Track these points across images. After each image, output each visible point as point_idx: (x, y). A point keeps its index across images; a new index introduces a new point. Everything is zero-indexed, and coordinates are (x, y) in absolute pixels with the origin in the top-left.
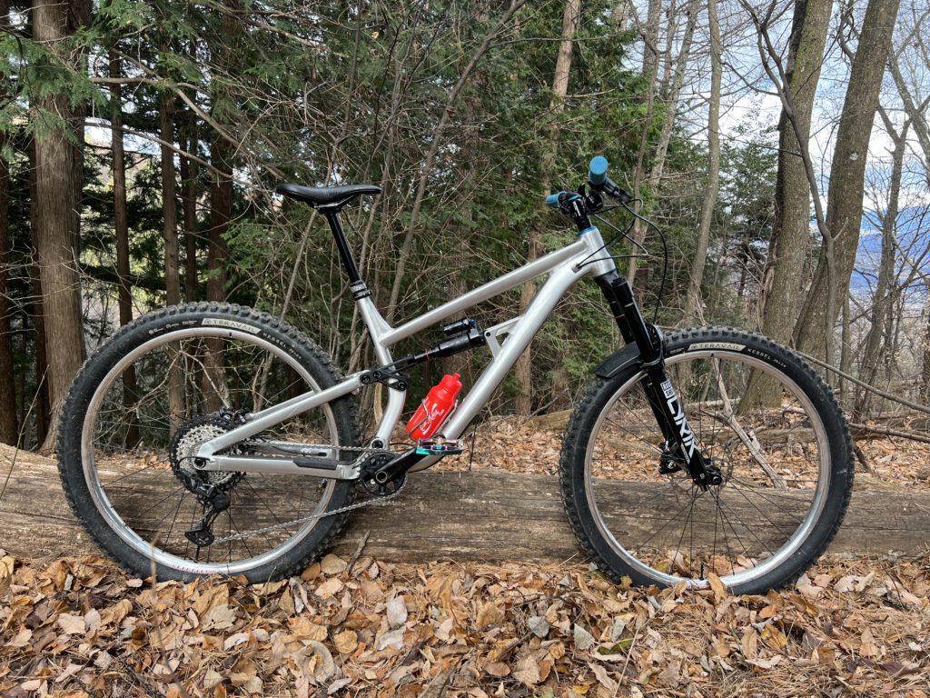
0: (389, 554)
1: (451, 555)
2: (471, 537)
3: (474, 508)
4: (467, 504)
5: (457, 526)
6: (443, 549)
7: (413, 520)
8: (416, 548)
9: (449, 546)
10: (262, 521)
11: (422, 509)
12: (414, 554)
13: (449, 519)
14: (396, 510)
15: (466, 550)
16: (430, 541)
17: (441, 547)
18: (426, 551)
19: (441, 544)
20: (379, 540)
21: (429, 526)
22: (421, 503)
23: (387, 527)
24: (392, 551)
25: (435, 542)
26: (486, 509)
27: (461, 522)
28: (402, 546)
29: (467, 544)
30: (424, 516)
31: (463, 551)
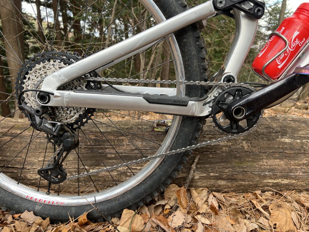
0: (220, 186)
1: (272, 186)
2: (291, 171)
3: (291, 147)
4: (285, 143)
5: (277, 161)
6: (265, 181)
7: (239, 157)
8: (243, 180)
9: (271, 178)
10: (111, 158)
11: (246, 148)
12: (241, 185)
13: (270, 156)
14: (224, 148)
15: (286, 181)
16: (255, 175)
17: (264, 179)
18: (251, 183)
19: (265, 177)
20: (212, 174)
21: (253, 161)
22: (244, 142)
23: (217, 163)
24: (222, 183)
25: (259, 176)
26: (302, 147)
27: (281, 159)
28: (231, 179)
29: (287, 177)
30: (248, 154)
31: (283, 182)
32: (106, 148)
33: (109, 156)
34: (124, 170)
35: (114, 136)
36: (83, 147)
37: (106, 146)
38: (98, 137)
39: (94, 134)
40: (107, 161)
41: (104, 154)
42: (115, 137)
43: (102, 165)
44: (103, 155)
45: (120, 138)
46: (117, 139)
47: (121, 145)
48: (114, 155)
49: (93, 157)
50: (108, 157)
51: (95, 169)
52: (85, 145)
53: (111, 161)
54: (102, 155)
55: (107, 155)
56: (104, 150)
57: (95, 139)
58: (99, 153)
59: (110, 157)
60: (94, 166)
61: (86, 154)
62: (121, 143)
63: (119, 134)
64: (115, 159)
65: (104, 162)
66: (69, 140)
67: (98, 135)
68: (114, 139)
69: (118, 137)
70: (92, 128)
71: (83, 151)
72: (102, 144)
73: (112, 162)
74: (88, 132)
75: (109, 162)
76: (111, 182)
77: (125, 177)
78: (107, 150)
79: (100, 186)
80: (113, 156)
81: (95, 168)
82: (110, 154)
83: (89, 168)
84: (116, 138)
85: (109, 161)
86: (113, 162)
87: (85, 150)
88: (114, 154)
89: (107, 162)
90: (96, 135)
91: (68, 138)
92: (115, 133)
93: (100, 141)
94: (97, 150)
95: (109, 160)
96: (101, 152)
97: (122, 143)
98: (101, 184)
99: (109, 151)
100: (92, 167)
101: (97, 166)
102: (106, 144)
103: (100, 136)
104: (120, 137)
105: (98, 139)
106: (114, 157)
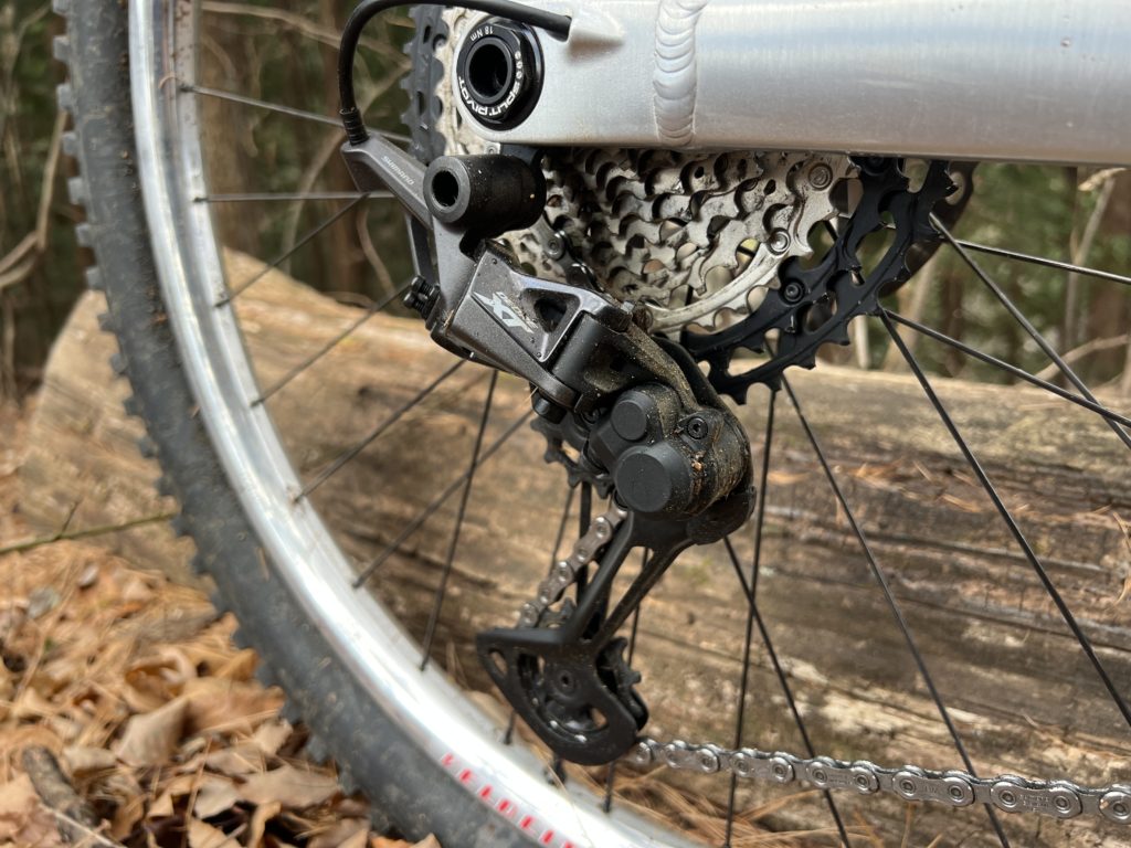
32: (963, 574)
33: (978, 632)
34: (1097, 773)
35: (1032, 493)
36: (803, 536)
37: (966, 561)
38: (912, 484)
39: (887, 458)
40: (955, 666)
41: (943, 615)
42: (1043, 503)
43: (921, 684)
44: (935, 614)
45: (1081, 518)
46: (1055, 520)
47: (1086, 574)
48: (1018, 637)
49: (863, 613)
50: (973, 640)
51: (866, 700)
52: (817, 524)
53: (991, 676)
54: (926, 613)
55: (967, 626)
56: (947, 587)
57: (887, 498)
58: (906, 596)
59: (985, 646)
60: (859, 680)
61: (817, 586)
62: (1085, 560)
63: (1080, 489)
64: (1026, 672)
65: (933, 664)
66: (661, 452)
67: (912, 472)
68: (1034, 517)
69: (1067, 506)
70: (875, 423)
71: (800, 556)
72: (930, 536)
73: (995, 686)
74: (847, 442)
75: (975, 677)
76: (971, 828)
77: (1096, 831)
78: (970, 591)
79: (889, 824)
80: (1011, 641)
81: (868, 695)
82: (988, 619)
83: (822, 680)
84: (1050, 512)
85: (973, 669)
86: (1003, 689)
87: (814, 555)
88: (1023, 627)
89: (959, 674)
90: (902, 470)
91: (651, 433)
92: (1044, 475)
93: (924, 519)
94: (890, 570)
95: (975, 663)
96: (926, 591)
97: (1097, 561)
98: (893, 817)
99: (980, 601)
100: (844, 683)
101: (883, 686)
102: (964, 544)
103: (928, 484)
104: (1083, 510)
105: (912, 503)
106: (1021, 655)
